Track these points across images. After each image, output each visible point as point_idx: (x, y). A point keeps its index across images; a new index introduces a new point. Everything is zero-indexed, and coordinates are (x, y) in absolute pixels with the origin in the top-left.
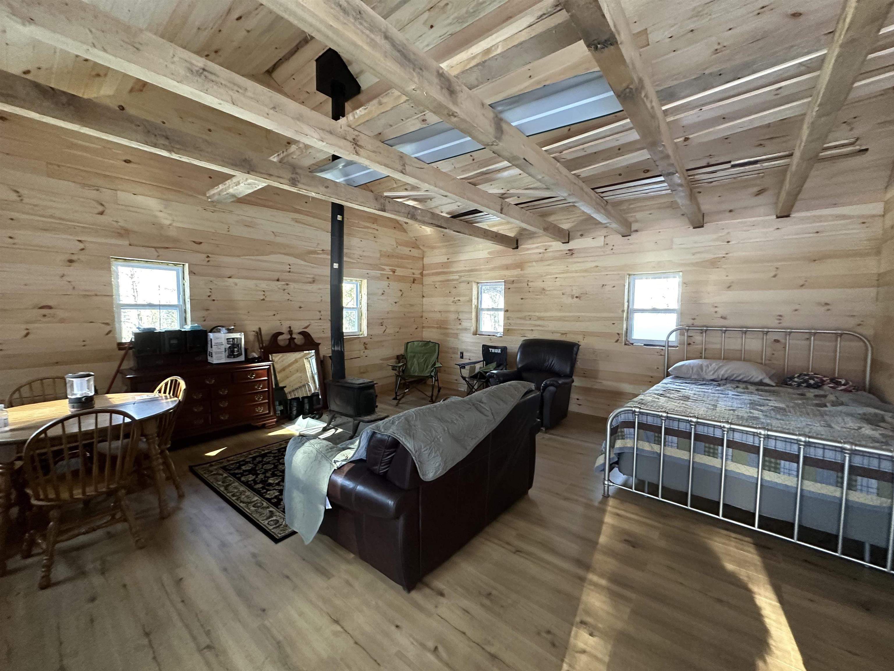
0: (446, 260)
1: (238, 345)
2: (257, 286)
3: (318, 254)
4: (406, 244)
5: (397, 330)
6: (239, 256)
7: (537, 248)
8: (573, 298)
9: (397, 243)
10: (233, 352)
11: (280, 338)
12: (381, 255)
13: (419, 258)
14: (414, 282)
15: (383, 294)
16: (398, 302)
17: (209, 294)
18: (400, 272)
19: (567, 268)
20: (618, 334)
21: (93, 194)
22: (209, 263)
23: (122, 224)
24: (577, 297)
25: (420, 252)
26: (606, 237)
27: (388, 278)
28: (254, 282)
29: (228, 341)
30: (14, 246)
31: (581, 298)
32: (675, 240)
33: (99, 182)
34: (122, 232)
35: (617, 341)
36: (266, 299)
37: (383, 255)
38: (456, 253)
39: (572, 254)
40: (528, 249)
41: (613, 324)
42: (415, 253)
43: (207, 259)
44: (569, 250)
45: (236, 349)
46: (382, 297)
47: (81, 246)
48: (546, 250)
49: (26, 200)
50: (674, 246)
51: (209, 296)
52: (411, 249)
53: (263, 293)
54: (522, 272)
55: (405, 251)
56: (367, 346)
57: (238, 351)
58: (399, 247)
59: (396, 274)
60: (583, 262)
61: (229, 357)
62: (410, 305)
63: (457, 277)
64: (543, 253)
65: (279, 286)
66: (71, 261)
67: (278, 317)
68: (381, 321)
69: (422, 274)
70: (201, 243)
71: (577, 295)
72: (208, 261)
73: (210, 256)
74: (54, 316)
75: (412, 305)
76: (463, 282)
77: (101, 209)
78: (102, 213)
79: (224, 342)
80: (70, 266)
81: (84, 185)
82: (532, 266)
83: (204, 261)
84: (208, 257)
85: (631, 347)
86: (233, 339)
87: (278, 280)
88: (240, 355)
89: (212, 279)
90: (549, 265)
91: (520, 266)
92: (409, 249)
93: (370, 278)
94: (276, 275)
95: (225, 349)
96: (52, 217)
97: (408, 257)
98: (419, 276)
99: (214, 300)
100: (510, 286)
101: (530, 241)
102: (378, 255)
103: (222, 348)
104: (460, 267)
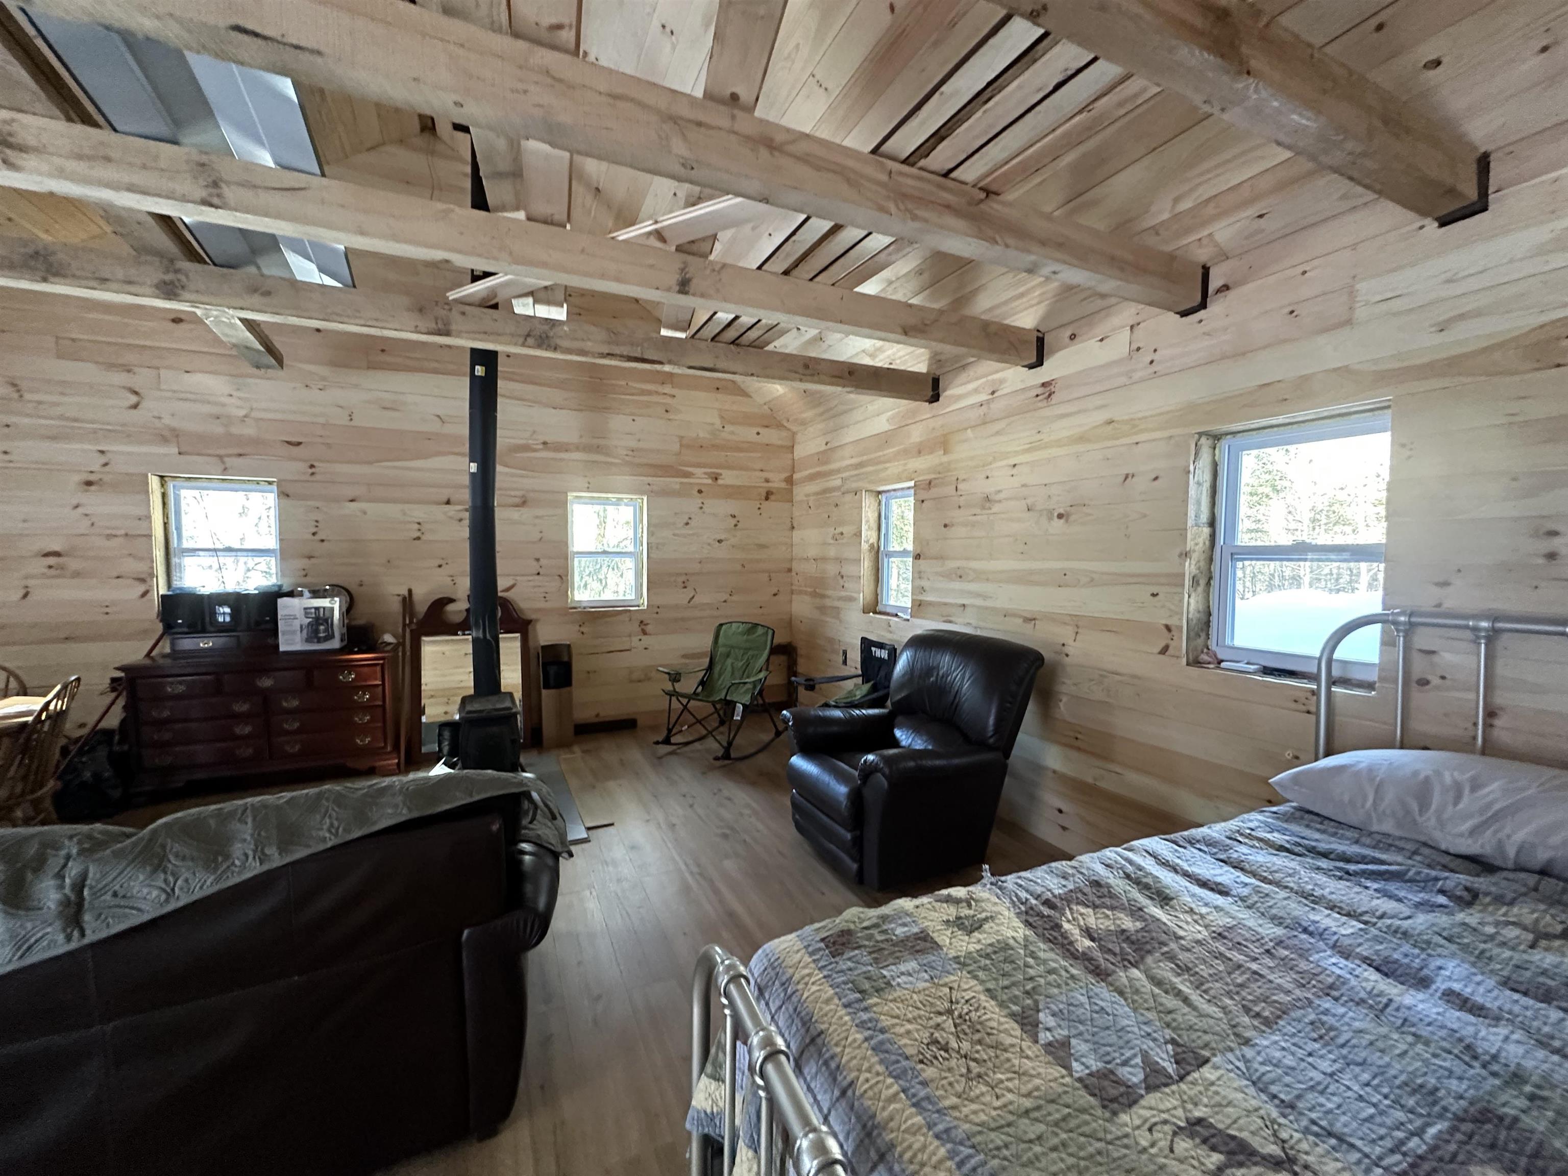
0: (824, 448)
1: (326, 621)
2: (405, 514)
3: (535, 450)
4: (747, 420)
5: (726, 596)
6: (370, 463)
7: (976, 391)
8: (1050, 519)
9: (722, 417)
10: (317, 631)
11: (451, 608)
12: (681, 445)
13: (782, 447)
14: (767, 499)
15: (687, 524)
16: (726, 540)
17: (314, 530)
18: (729, 478)
19: (1039, 437)
20: (1168, 628)
21: (120, 378)
22: (313, 478)
23: (167, 420)
24: (1060, 516)
25: (784, 434)
26: (1135, 329)
27: (700, 492)
28: (399, 507)
29: (306, 613)
30: (11, 465)
31: (1072, 518)
32: (1362, 287)
33: (130, 358)
34: (166, 433)
35: (1164, 650)
36: (424, 537)
37: (686, 444)
38: (836, 429)
39: (1050, 395)
40: (959, 397)
41: (1153, 595)
42: (772, 436)
43: (311, 471)
44: (1043, 385)
45: (322, 628)
46: (685, 531)
47: (103, 460)
48: (993, 393)
49: (27, 396)
50: (1361, 313)
51: (314, 534)
52: (761, 430)
53: (417, 526)
54: (945, 459)
55: (747, 434)
56: (649, 628)
57: (326, 630)
58: (729, 428)
59: (720, 482)
60: (1079, 412)
61: (308, 640)
62: (757, 545)
63: (838, 482)
64: (988, 402)
65: (451, 514)
66: (89, 483)
67: (445, 570)
68: (684, 578)
69: (790, 480)
70: (299, 444)
71: (1062, 511)
72: (313, 474)
73: (315, 464)
74: (62, 567)
75: (762, 547)
76: (848, 492)
77: (134, 399)
78: (135, 406)
79: (300, 614)
80: (87, 491)
81: (111, 366)
82: (965, 441)
83: (304, 473)
84: (312, 466)
85: (1211, 672)
86: (317, 609)
87: (448, 502)
88: (330, 637)
89: (317, 504)
90: (998, 433)
91: (943, 443)
92: (755, 430)
93: (653, 494)
94: (445, 494)
95: (301, 626)
96: (62, 417)
97: (751, 447)
98: (783, 485)
99: (322, 541)
100: (923, 495)
101: (963, 377)
102: (676, 447)
103: (297, 624)
104: (844, 459)
